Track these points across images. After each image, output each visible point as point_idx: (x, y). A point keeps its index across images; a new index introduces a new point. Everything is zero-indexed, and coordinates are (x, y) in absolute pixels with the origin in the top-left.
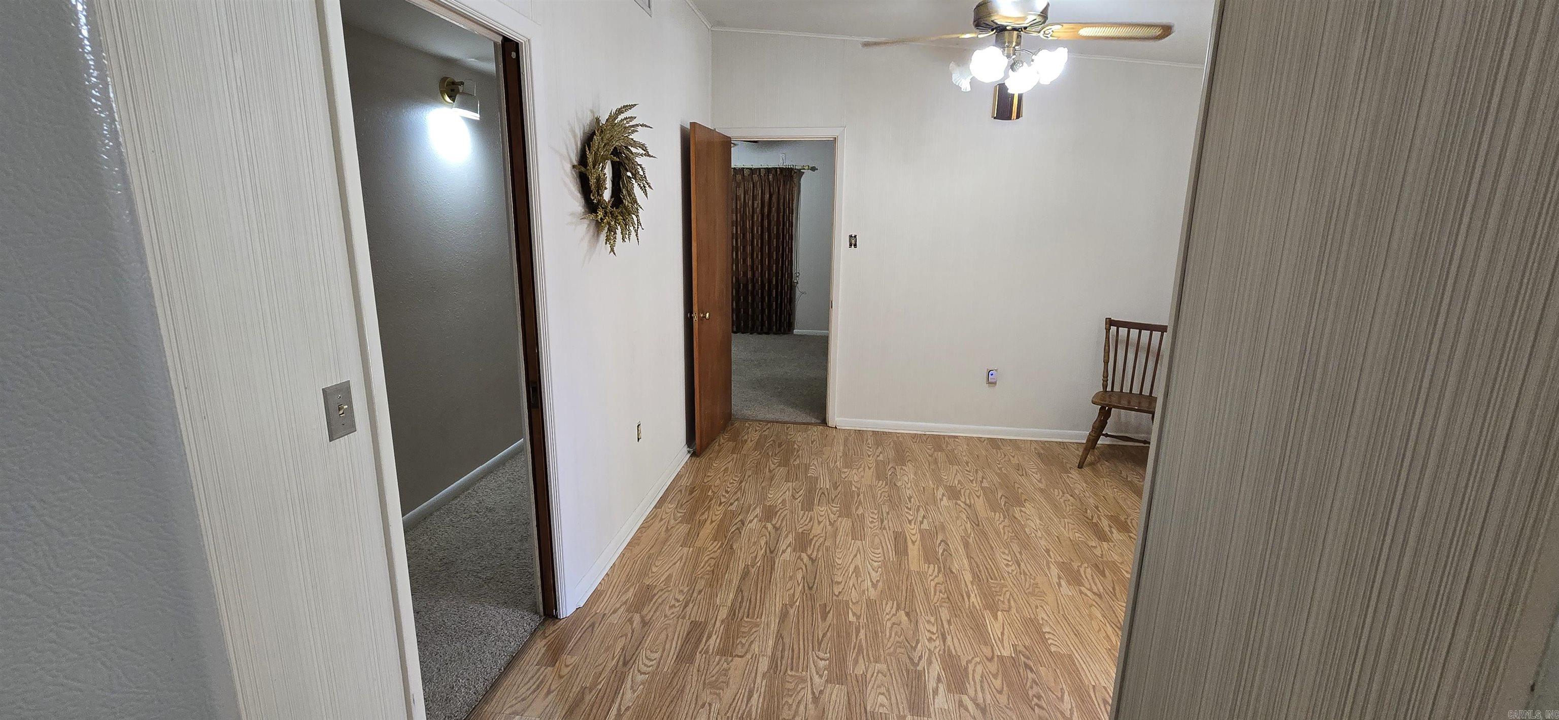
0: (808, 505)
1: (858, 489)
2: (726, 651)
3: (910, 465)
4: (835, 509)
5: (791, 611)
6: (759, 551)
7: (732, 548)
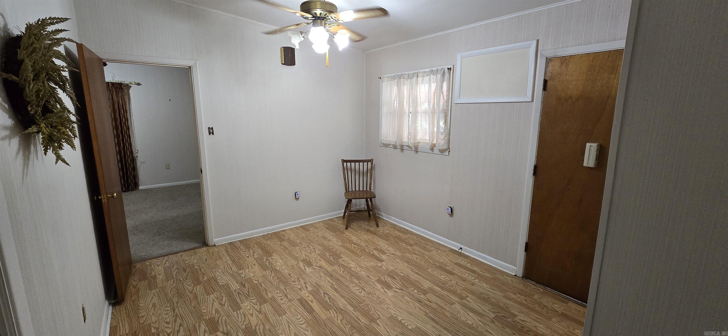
0: (236, 307)
1: (258, 281)
3: (275, 255)
4: (254, 301)
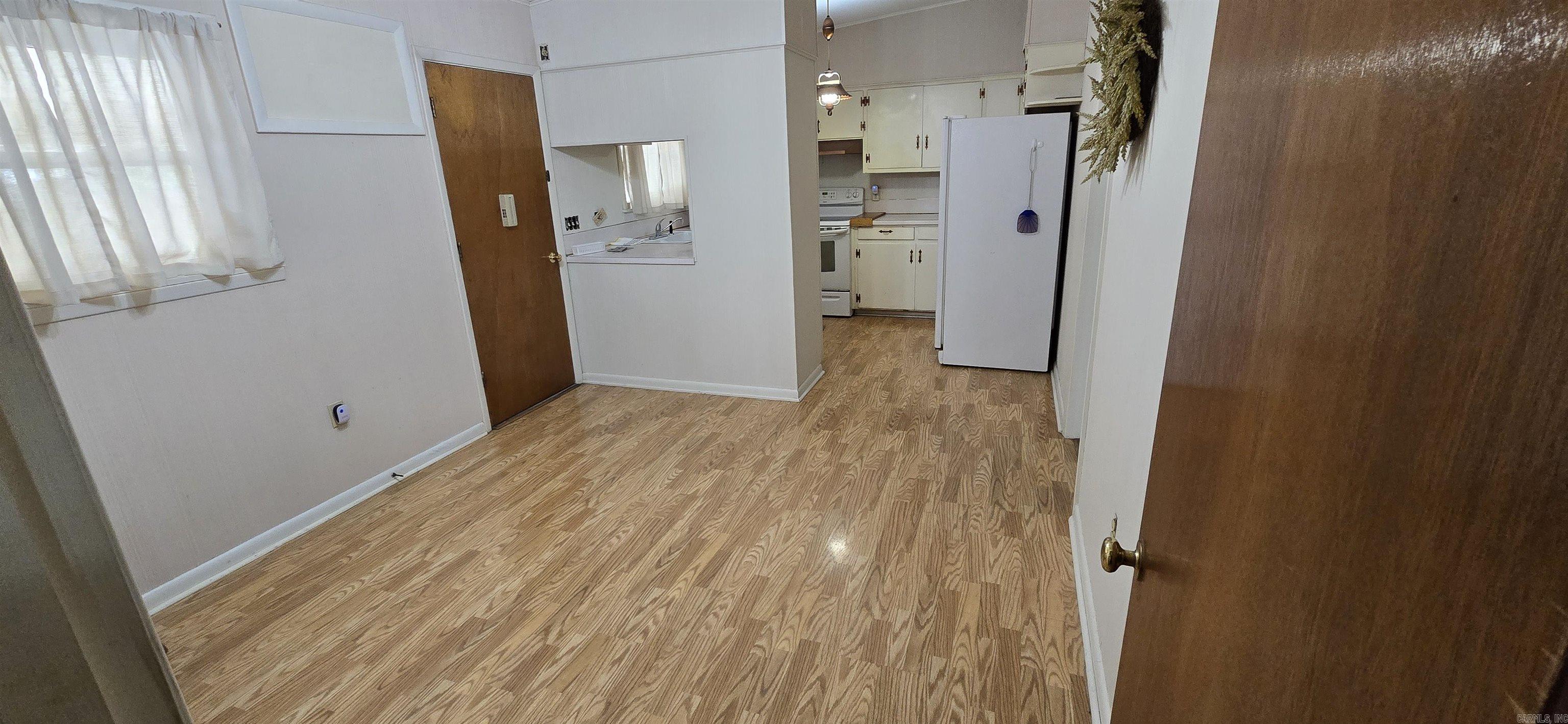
2: (922, 484)
5: (867, 505)
6: (893, 570)
7: (930, 577)
